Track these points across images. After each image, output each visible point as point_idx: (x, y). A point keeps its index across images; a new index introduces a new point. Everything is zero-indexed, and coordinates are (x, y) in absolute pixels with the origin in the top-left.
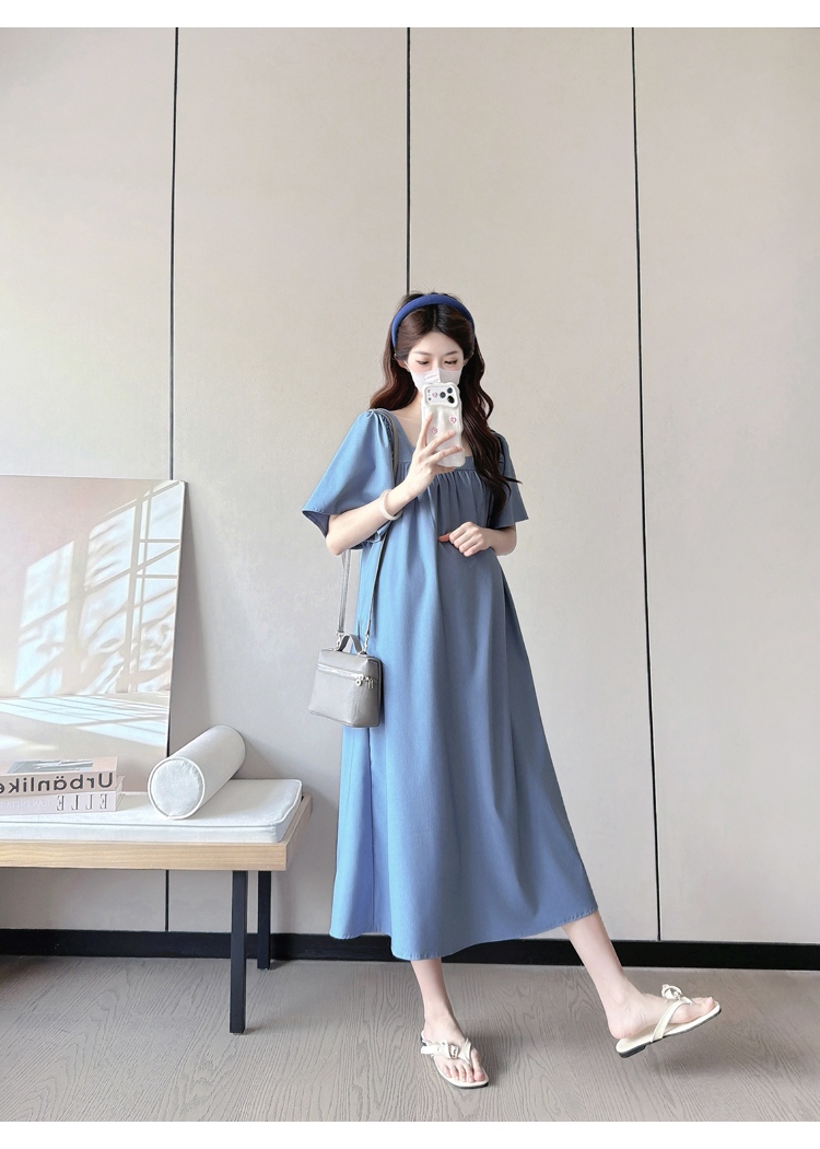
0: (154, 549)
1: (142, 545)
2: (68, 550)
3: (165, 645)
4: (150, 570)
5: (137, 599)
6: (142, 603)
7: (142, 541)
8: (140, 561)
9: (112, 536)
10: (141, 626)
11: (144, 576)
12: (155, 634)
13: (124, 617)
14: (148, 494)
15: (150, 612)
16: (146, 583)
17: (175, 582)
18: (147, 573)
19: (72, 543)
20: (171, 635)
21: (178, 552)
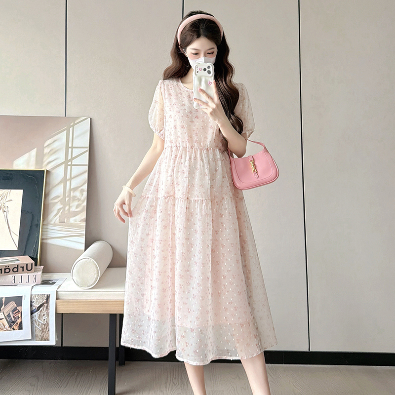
0: (76, 152)
1: (70, 150)
2: (34, 152)
3: (82, 198)
4: (74, 162)
5: (68, 177)
6: (71, 178)
7: (70, 148)
8: (69, 158)
9: (55, 145)
10: (70, 190)
11: (71, 165)
12: (77, 194)
13: (62, 185)
14: (72, 124)
15: (74, 184)
16: (72, 169)
17: (87, 167)
18: (73, 164)
19: (36, 149)
20: (85, 194)
21: (88, 153)
